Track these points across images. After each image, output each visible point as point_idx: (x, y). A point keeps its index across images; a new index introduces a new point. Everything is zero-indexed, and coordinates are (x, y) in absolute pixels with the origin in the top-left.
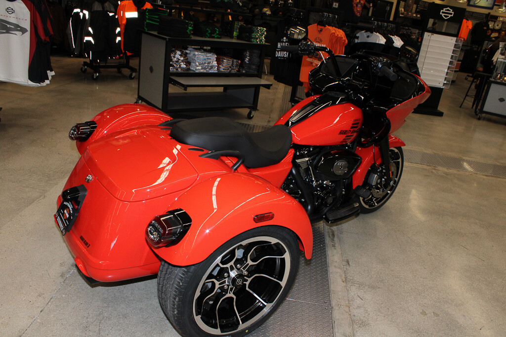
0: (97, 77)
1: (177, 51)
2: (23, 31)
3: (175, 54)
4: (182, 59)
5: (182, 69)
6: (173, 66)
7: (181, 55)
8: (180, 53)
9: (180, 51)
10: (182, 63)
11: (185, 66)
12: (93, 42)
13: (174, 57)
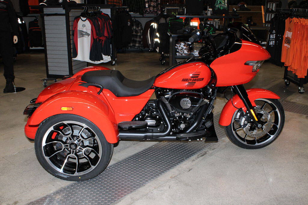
0: (164, 63)
1: (181, 43)
2: (88, 35)
3: (180, 45)
4: (185, 47)
5: (185, 54)
6: (178, 52)
7: (184, 46)
8: (184, 44)
9: (184, 43)
10: (186, 50)
11: (187, 52)
12: (159, 42)
13: (180, 47)
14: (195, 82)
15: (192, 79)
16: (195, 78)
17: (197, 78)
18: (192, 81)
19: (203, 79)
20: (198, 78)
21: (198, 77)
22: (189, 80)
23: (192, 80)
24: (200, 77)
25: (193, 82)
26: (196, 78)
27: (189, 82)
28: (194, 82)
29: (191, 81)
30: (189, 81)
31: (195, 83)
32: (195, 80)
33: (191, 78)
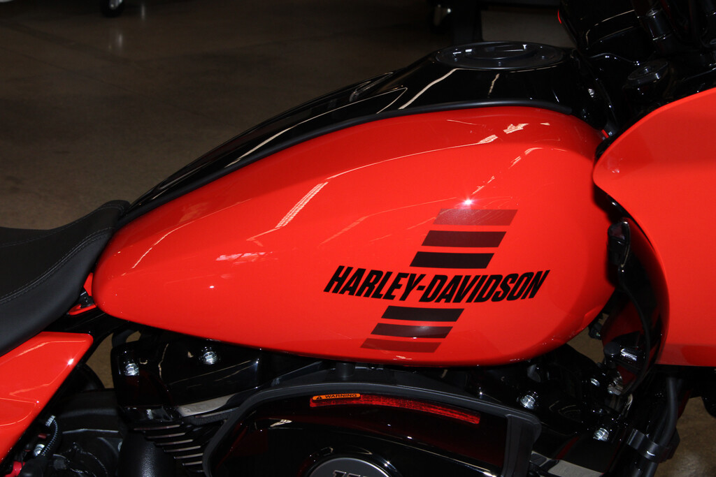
14: (452, 305)
15: (430, 273)
16: (451, 273)
17: (473, 272)
18: (424, 299)
19: (533, 282)
20: (489, 271)
21: (483, 260)
22: (396, 285)
23: (425, 282)
24: (502, 262)
25: (432, 305)
26: (463, 272)
27: (396, 302)
28: (443, 305)
29: (416, 295)
30: (398, 293)
31: (454, 315)
32: (457, 289)
33: (418, 271)
